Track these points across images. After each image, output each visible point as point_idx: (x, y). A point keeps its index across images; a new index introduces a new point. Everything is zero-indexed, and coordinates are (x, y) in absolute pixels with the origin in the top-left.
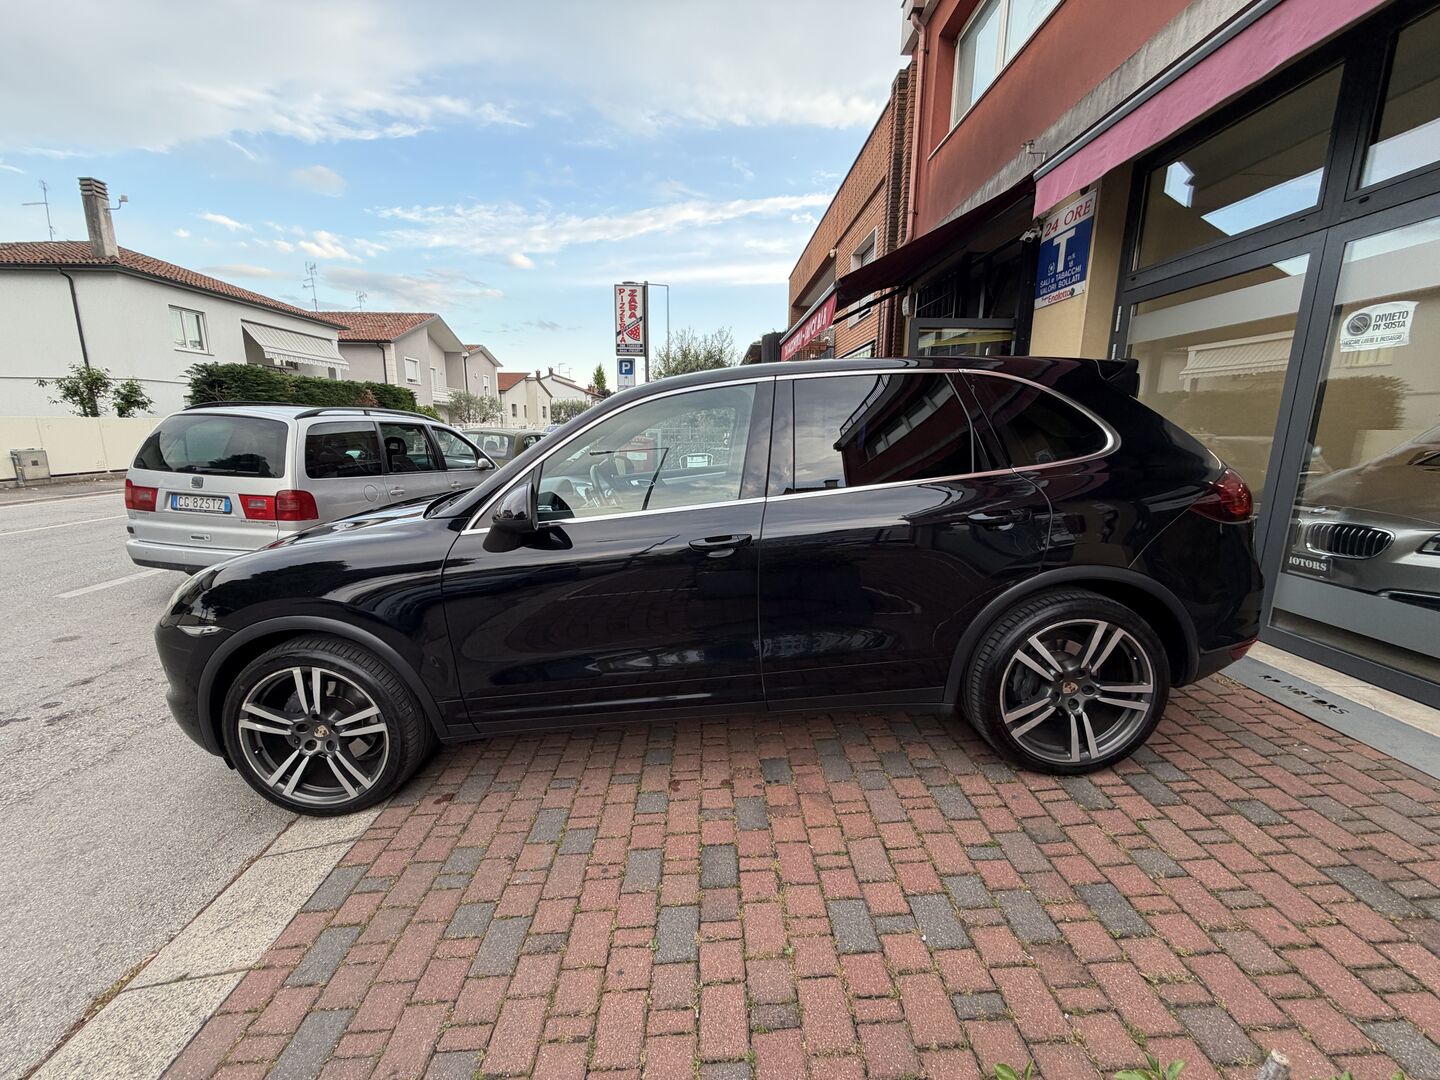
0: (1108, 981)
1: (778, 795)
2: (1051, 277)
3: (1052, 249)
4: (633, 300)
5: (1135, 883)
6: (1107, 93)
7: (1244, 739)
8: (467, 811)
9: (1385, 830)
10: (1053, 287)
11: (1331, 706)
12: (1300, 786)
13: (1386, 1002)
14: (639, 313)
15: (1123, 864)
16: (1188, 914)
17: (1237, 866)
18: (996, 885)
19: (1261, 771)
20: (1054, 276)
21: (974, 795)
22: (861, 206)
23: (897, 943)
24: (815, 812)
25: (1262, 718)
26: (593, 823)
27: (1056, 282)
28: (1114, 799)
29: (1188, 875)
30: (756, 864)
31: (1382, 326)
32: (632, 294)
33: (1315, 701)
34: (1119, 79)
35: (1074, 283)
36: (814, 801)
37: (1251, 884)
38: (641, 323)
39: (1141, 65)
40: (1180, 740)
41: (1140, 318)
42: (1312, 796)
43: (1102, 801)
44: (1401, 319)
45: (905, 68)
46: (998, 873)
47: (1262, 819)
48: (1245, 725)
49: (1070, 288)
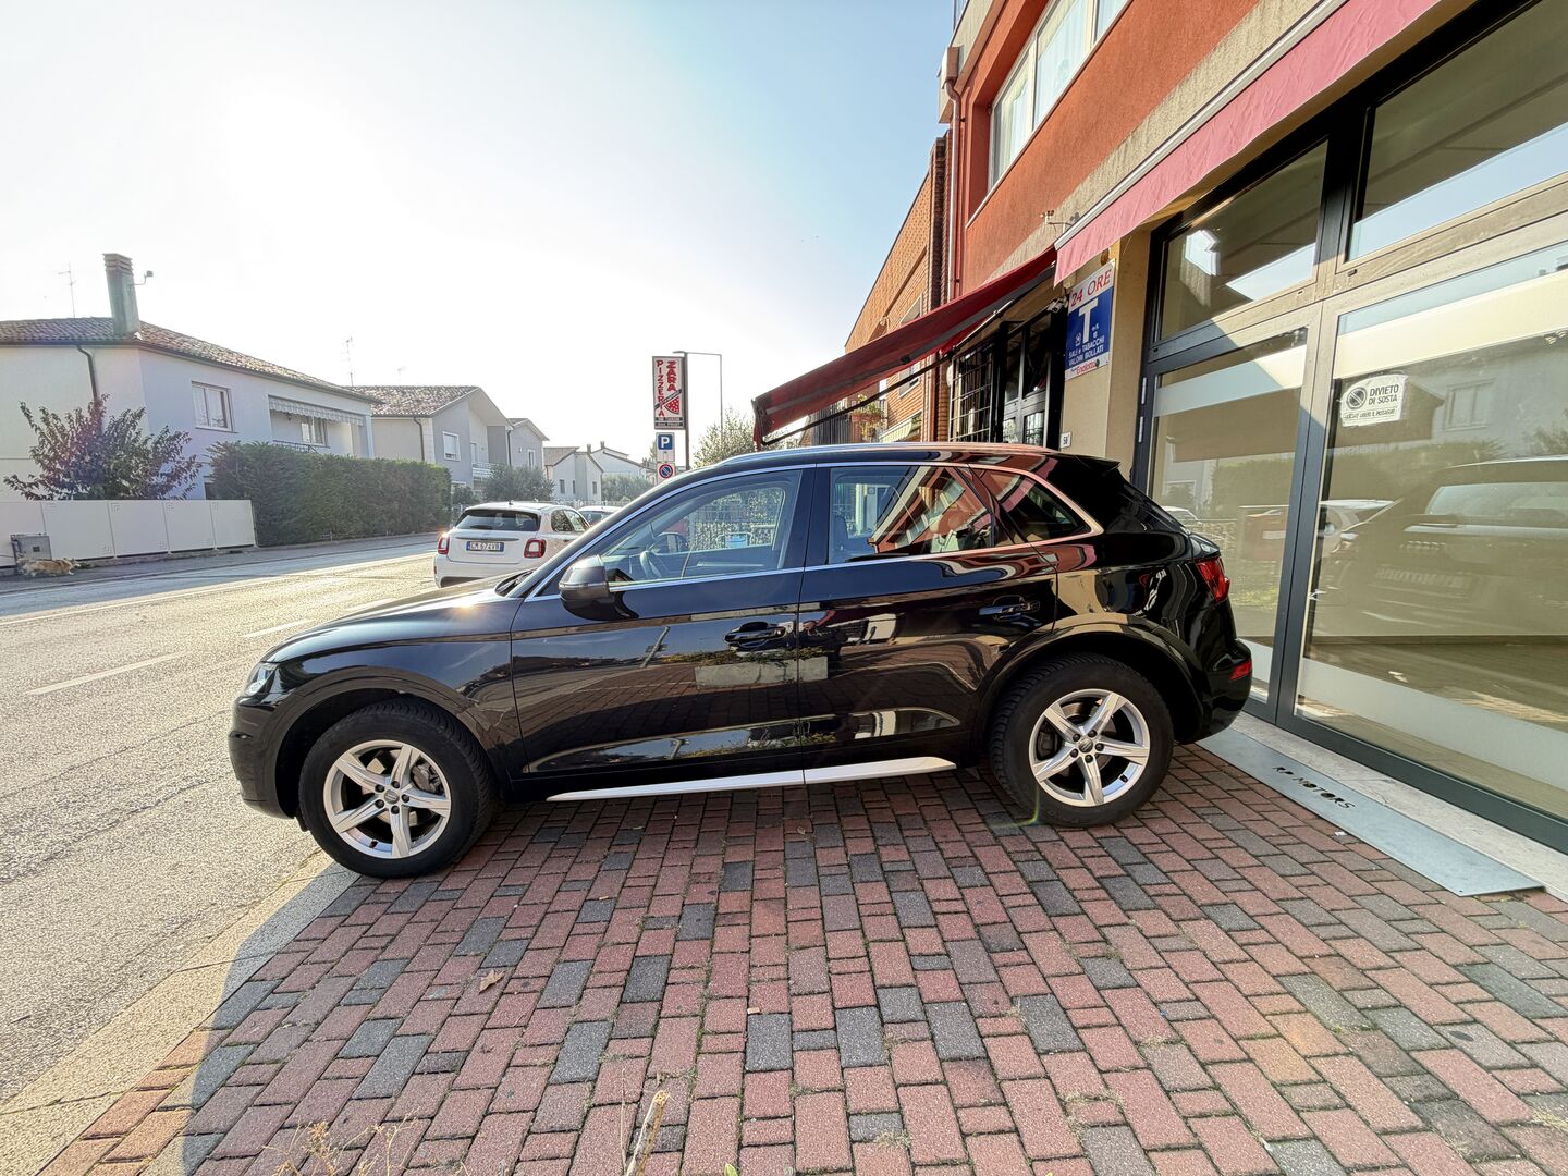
0: (1018, 1099)
1: (732, 902)
2: (1079, 347)
3: (1076, 319)
4: (671, 372)
5: (1079, 994)
6: (1116, 165)
7: (1240, 837)
8: (402, 919)
9: (1360, 936)
10: (1080, 358)
11: (1340, 800)
12: (1283, 888)
13: (1302, 1120)
14: (678, 385)
15: (1072, 974)
16: (1124, 1028)
17: (1190, 975)
18: (932, 997)
19: (1246, 873)
20: (1080, 347)
21: (938, 900)
22: (908, 272)
23: (810, 1060)
24: (766, 920)
25: (1266, 815)
26: (529, 933)
27: (1083, 353)
28: (1083, 904)
29: (1138, 986)
30: (685, 976)
31: (1377, 401)
32: (671, 365)
33: (1323, 795)
34: (1126, 151)
35: (1098, 354)
36: (767, 907)
37: (1199, 993)
38: (680, 396)
39: (1144, 139)
40: (1171, 839)
41: (1164, 390)
42: (1293, 899)
43: (1070, 906)
44: (1393, 393)
45: (942, 136)
46: (939, 985)
47: (1234, 925)
48: (1246, 823)
49: (1095, 359)
